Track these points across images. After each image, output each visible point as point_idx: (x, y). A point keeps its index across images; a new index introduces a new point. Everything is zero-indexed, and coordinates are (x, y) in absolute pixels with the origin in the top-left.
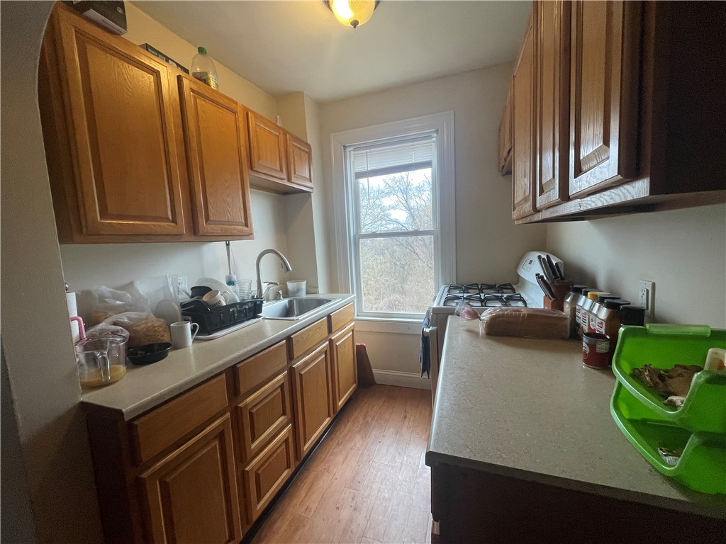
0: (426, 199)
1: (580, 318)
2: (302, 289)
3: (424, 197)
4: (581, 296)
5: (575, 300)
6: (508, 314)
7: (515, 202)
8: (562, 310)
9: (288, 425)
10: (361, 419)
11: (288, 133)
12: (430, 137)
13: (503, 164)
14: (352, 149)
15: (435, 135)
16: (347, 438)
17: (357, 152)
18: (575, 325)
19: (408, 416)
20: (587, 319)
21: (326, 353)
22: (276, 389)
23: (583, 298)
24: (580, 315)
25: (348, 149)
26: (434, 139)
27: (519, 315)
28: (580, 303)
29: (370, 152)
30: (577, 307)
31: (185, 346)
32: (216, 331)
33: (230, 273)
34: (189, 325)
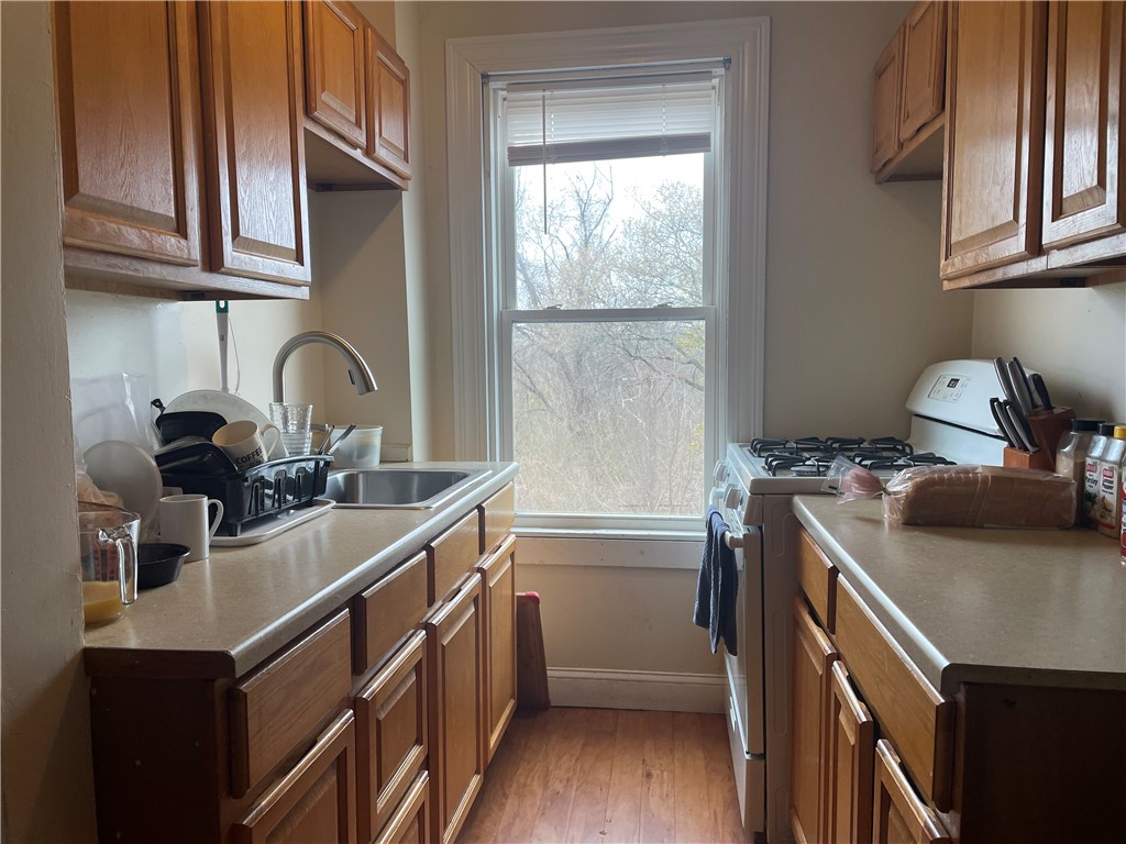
0: (568, 242)
1: (1095, 482)
2: (374, 446)
3: (562, 234)
4: (1096, 437)
5: (1083, 449)
6: (950, 479)
7: (954, 239)
8: (1054, 470)
9: (418, 774)
10: (536, 785)
11: (370, 26)
12: (707, 75)
13: (890, 154)
14: (500, 84)
15: (721, 71)
16: (515, 831)
17: (514, 95)
18: (1087, 499)
19: (655, 772)
20: (1115, 480)
21: (476, 600)
22: (409, 674)
23: (1102, 440)
24: (1095, 476)
25: (492, 85)
26: (715, 81)
27: (976, 480)
28: (1097, 452)
29: (552, 99)
30: (1089, 461)
31: (197, 557)
32: (247, 526)
33: (225, 388)
34: (205, 502)
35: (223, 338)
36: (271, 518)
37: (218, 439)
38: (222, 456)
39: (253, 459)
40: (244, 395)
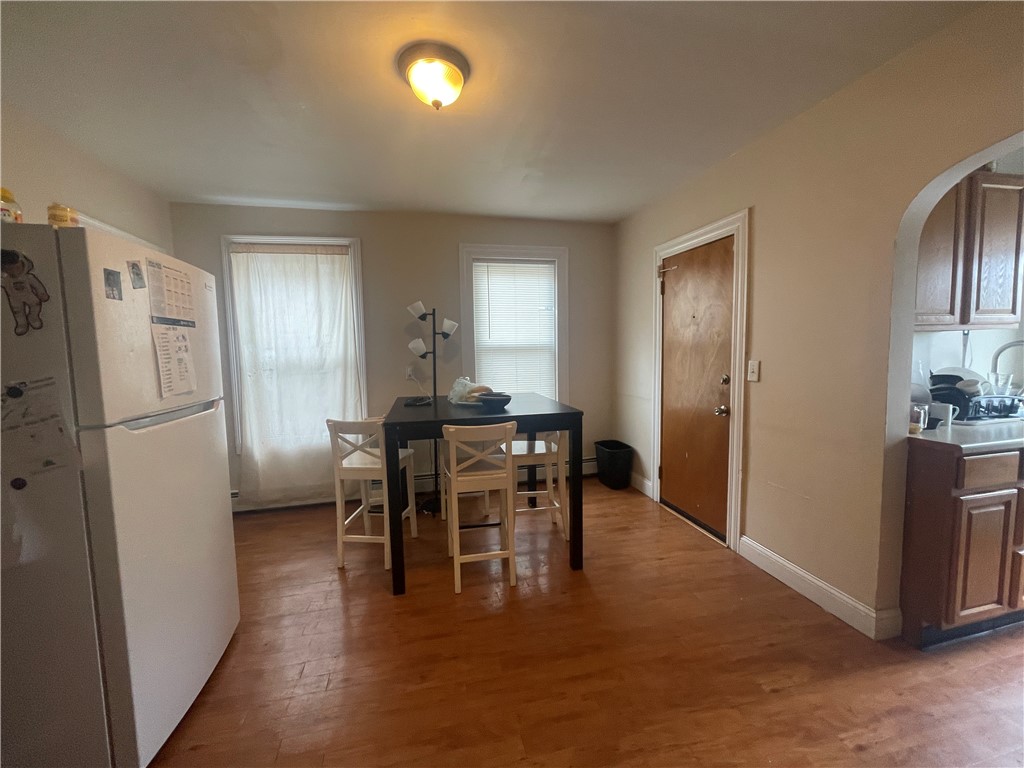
31: (945, 424)
32: (969, 419)
33: (963, 366)
34: (951, 407)
35: (965, 346)
36: (979, 418)
37: (959, 385)
38: (961, 393)
39: (976, 394)
40: (973, 369)
